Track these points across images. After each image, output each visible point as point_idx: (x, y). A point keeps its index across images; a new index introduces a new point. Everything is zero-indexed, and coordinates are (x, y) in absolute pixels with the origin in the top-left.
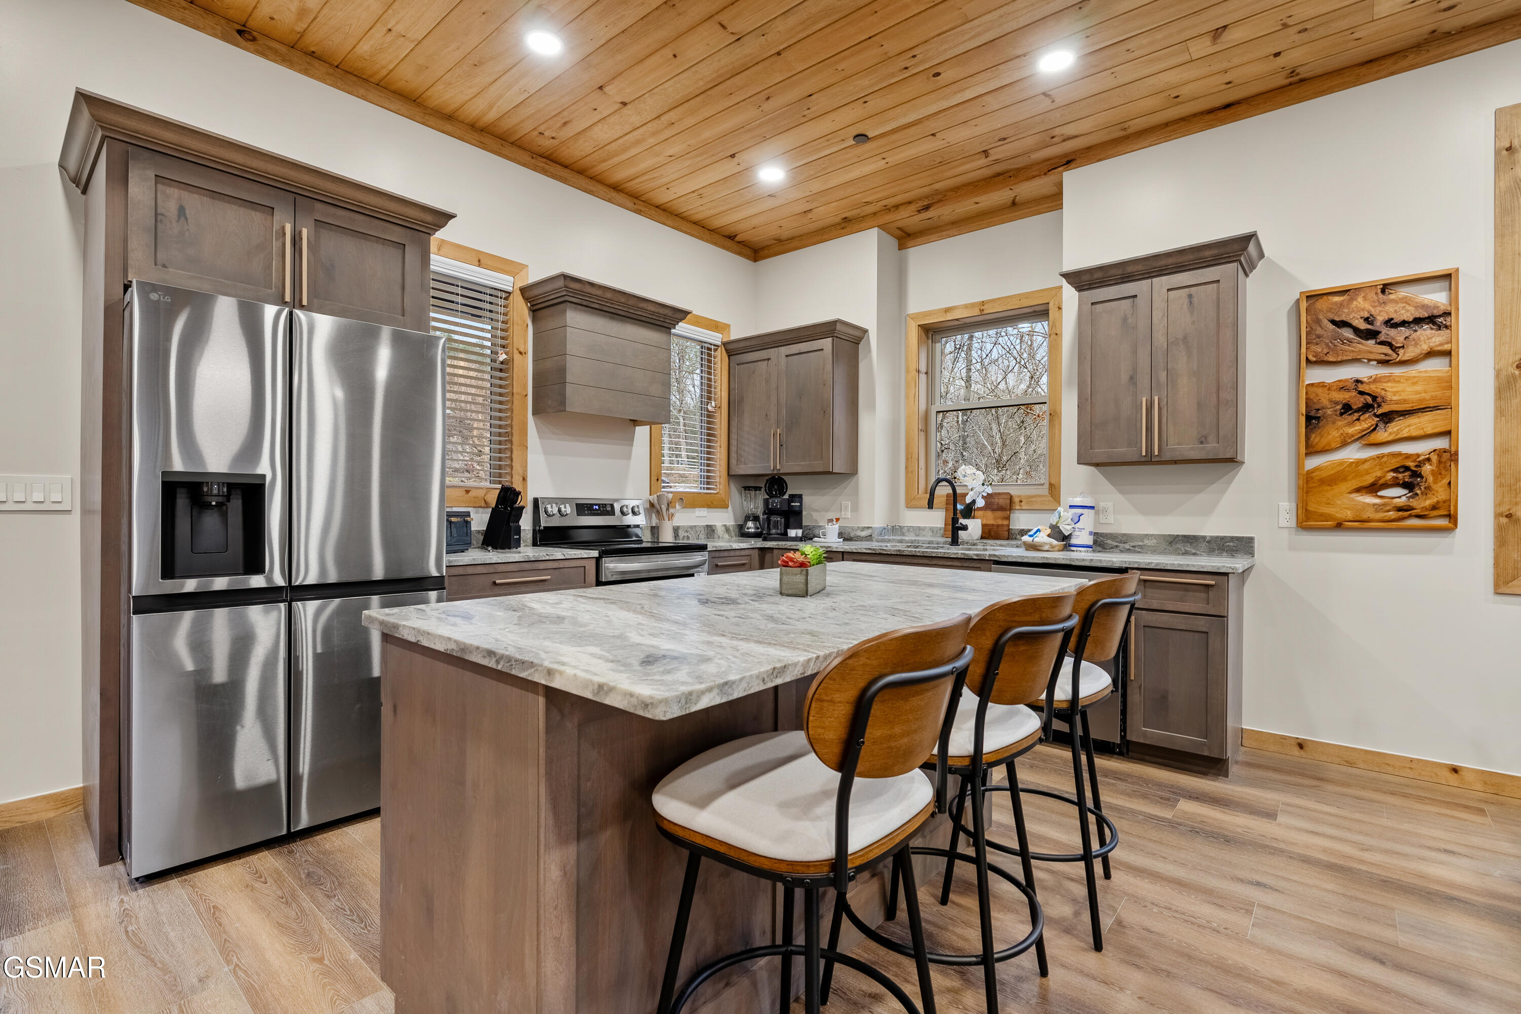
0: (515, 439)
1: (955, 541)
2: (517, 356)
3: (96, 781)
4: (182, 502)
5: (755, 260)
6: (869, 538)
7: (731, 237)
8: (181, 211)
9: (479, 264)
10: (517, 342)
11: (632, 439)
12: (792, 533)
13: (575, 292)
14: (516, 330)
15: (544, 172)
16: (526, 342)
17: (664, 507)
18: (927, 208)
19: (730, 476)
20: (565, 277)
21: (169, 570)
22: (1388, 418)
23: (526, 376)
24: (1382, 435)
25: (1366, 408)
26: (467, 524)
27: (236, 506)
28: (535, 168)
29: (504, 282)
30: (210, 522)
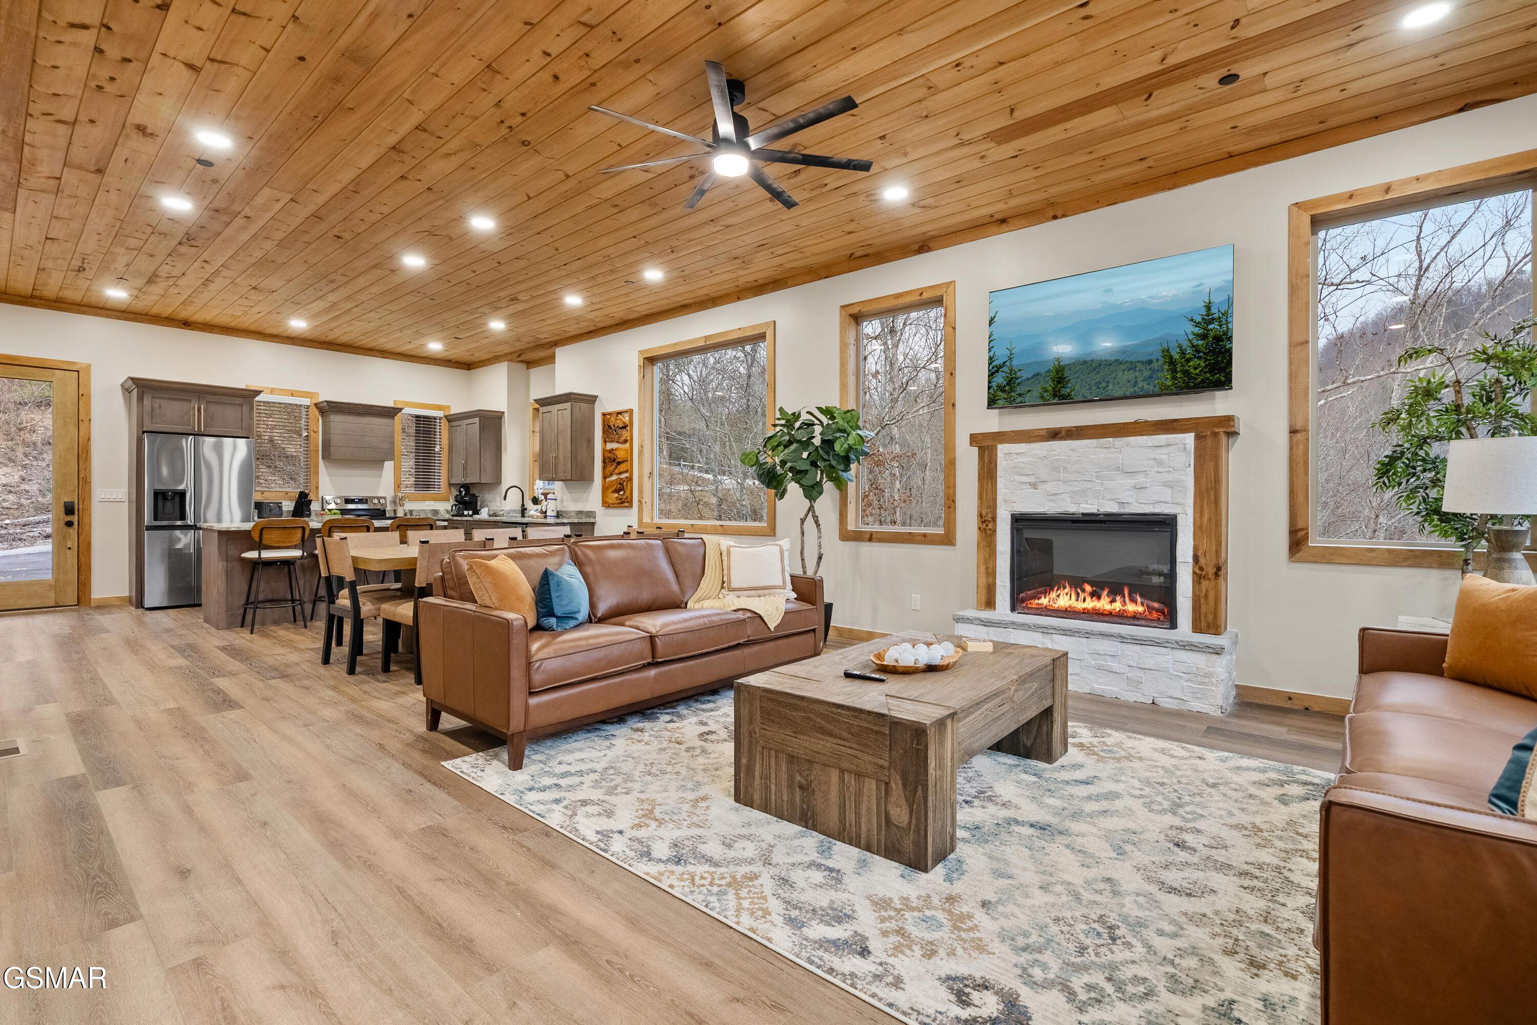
0: (312, 470)
1: (523, 516)
2: (312, 433)
3: (134, 594)
4: (160, 498)
5: (469, 369)
6: (503, 515)
7: (450, 361)
8: (160, 406)
9: (292, 395)
10: (312, 427)
11: (383, 468)
12: (466, 513)
13: (334, 407)
14: (312, 423)
15: (327, 349)
16: (318, 427)
17: (398, 501)
18: (520, 356)
19: (450, 485)
20: (327, 402)
21: (156, 519)
22: (619, 463)
23: (318, 442)
24: (617, 471)
25: (614, 460)
26: (280, 508)
27: (177, 499)
28: (322, 348)
29: (306, 401)
30: (169, 504)
